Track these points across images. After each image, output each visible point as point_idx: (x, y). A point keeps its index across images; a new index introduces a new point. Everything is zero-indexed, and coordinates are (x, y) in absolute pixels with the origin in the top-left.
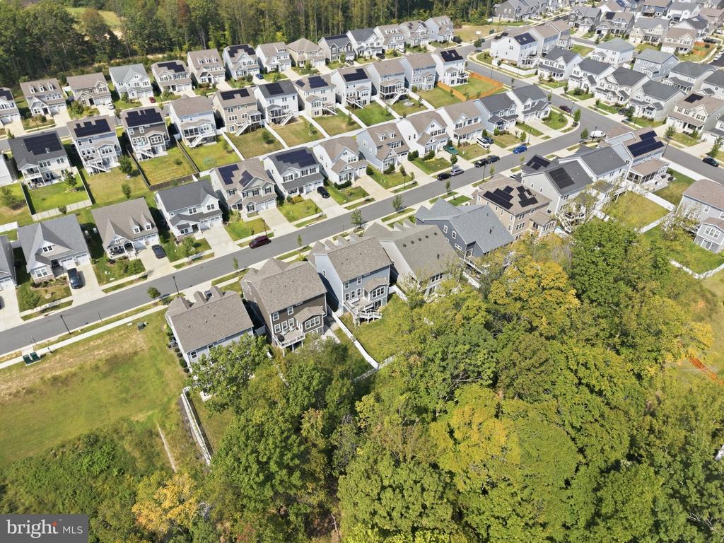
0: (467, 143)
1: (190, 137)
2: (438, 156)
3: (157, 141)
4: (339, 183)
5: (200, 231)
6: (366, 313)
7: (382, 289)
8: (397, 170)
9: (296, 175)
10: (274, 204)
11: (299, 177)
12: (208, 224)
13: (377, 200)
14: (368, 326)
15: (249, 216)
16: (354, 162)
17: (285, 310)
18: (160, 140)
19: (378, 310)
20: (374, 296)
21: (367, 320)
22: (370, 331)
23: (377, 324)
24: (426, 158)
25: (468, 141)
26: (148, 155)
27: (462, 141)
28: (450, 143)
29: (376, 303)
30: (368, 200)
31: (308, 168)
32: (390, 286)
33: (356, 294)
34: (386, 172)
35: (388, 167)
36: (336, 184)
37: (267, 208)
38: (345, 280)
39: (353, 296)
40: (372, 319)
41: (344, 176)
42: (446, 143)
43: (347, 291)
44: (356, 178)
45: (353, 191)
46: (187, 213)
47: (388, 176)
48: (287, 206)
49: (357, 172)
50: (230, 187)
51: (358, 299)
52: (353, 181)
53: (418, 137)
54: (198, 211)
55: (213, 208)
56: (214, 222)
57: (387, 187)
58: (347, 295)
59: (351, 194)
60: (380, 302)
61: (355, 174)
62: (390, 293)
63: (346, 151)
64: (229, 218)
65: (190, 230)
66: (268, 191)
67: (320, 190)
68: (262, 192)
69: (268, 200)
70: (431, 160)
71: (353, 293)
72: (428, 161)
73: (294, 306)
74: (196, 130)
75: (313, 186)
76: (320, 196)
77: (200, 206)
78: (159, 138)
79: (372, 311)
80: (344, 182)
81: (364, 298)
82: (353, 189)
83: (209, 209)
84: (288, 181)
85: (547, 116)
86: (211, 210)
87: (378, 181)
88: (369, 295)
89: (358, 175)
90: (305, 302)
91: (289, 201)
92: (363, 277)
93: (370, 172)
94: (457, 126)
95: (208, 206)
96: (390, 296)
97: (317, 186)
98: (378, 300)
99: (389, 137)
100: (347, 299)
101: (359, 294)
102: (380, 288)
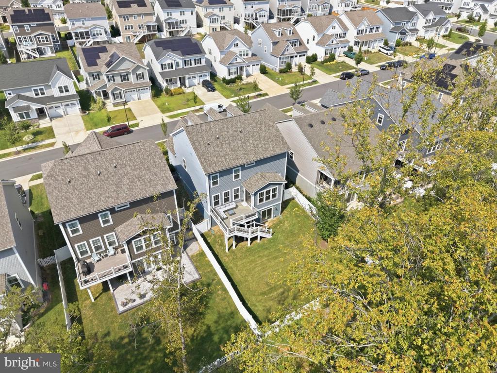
0: (368, 50)
1: (81, 40)
2: (338, 59)
3: (43, 41)
4: (228, 78)
5: (48, 118)
6: (246, 228)
7: (274, 190)
8: (295, 69)
9: (178, 64)
10: (147, 94)
11: (181, 67)
12: (61, 111)
13: (271, 95)
14: (249, 250)
15: (115, 105)
16: (246, 57)
17: (94, 217)
18: (47, 41)
19: (266, 225)
20: (261, 200)
21: (247, 239)
22: (252, 258)
23: (262, 247)
24: (325, 61)
25: (370, 49)
26: (33, 54)
27: (364, 48)
28: (350, 49)
29: (264, 213)
30: (260, 95)
31: (193, 57)
32: (287, 187)
33: (231, 196)
34: (281, 71)
35: (284, 66)
36: (224, 79)
37: (139, 99)
38: (211, 171)
39: (227, 200)
40: (256, 238)
41: (233, 70)
42: (346, 49)
43: (216, 190)
44: (248, 76)
45: (243, 87)
46: (32, 94)
47: (284, 75)
48: (164, 98)
49: (250, 69)
50: (94, 69)
51: (234, 206)
52: (244, 77)
53: (317, 39)
54: (47, 93)
55: (67, 91)
56: (69, 109)
57: (282, 84)
58: (216, 197)
59: (241, 89)
60: (270, 211)
61: (247, 71)
62: (286, 198)
63: (237, 42)
64: (89, 106)
65: (34, 115)
66: (140, 77)
67: (206, 84)
68: (132, 78)
69: (139, 88)
70: (331, 63)
71: (227, 194)
72: (329, 63)
73: (112, 211)
74: (87, 33)
75: (197, 78)
76: (205, 90)
77: (49, 87)
78: (46, 38)
79: (257, 225)
80: (233, 76)
81: (244, 204)
82: (243, 84)
83: (61, 91)
84: (167, 70)
85: (447, 33)
86: (65, 94)
87: (273, 79)
88: (252, 198)
89: (251, 72)
90: (135, 204)
91: (167, 93)
92: (243, 167)
93: (264, 71)
94: (359, 32)
95: (60, 88)
96: (285, 204)
97: (202, 80)
98: (266, 208)
99: (286, 34)
100: (217, 203)
101: (236, 197)
102: (271, 189)
